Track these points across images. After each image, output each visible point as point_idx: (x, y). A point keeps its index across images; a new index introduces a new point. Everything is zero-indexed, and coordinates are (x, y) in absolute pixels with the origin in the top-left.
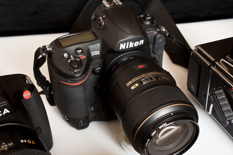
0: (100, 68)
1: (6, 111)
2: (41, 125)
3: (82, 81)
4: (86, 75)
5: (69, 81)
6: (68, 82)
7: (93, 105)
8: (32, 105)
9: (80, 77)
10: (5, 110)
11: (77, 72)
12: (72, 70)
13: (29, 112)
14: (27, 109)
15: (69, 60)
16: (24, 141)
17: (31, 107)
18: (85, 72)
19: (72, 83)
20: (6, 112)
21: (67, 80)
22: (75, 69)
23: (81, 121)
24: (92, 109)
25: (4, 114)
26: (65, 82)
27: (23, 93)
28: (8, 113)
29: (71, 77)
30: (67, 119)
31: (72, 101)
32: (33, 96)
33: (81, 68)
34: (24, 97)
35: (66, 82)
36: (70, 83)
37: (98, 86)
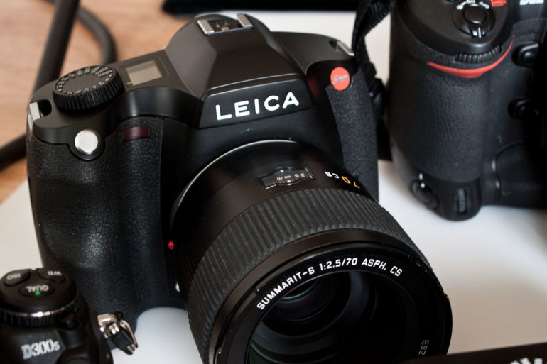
0: (536, 46)
1: (290, 99)
2: (361, 173)
3: (490, 64)
4: (500, 50)
5: (454, 62)
6: (449, 65)
7: (497, 157)
8: (350, 109)
9: (487, 52)
10: (290, 95)
11: (480, 36)
12: (468, 31)
13: (339, 128)
14: (337, 115)
15: (460, 4)
16: (333, 176)
17: (346, 116)
18: (499, 41)
19: (462, 68)
20: (291, 103)
21: (449, 57)
22: (475, 27)
23: (461, 193)
24: (491, 168)
25: (285, 106)
26: (441, 64)
27: (332, 70)
28: (294, 105)
29: (460, 51)
30: (423, 185)
31: (449, 124)
32: (354, 84)
33: (491, 28)
34: (333, 83)
35: (445, 65)
36: (454, 66)
37: (519, 100)
